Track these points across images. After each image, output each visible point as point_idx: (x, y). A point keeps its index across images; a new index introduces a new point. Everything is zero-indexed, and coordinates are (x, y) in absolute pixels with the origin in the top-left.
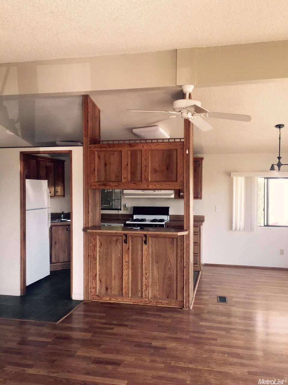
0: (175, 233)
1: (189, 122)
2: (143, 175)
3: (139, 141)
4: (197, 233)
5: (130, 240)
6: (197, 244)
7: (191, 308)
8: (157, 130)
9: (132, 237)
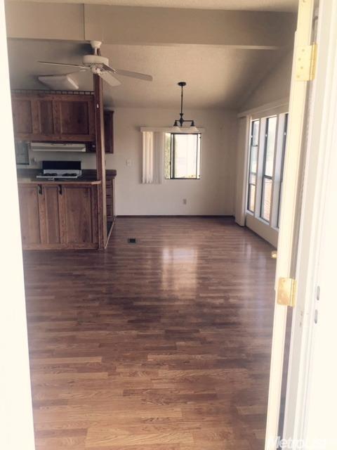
0: (88, 183)
1: (99, 76)
2: (55, 127)
3: (48, 92)
4: (110, 186)
5: (44, 190)
6: (110, 197)
7: (105, 248)
8: (66, 80)
9: (47, 188)
